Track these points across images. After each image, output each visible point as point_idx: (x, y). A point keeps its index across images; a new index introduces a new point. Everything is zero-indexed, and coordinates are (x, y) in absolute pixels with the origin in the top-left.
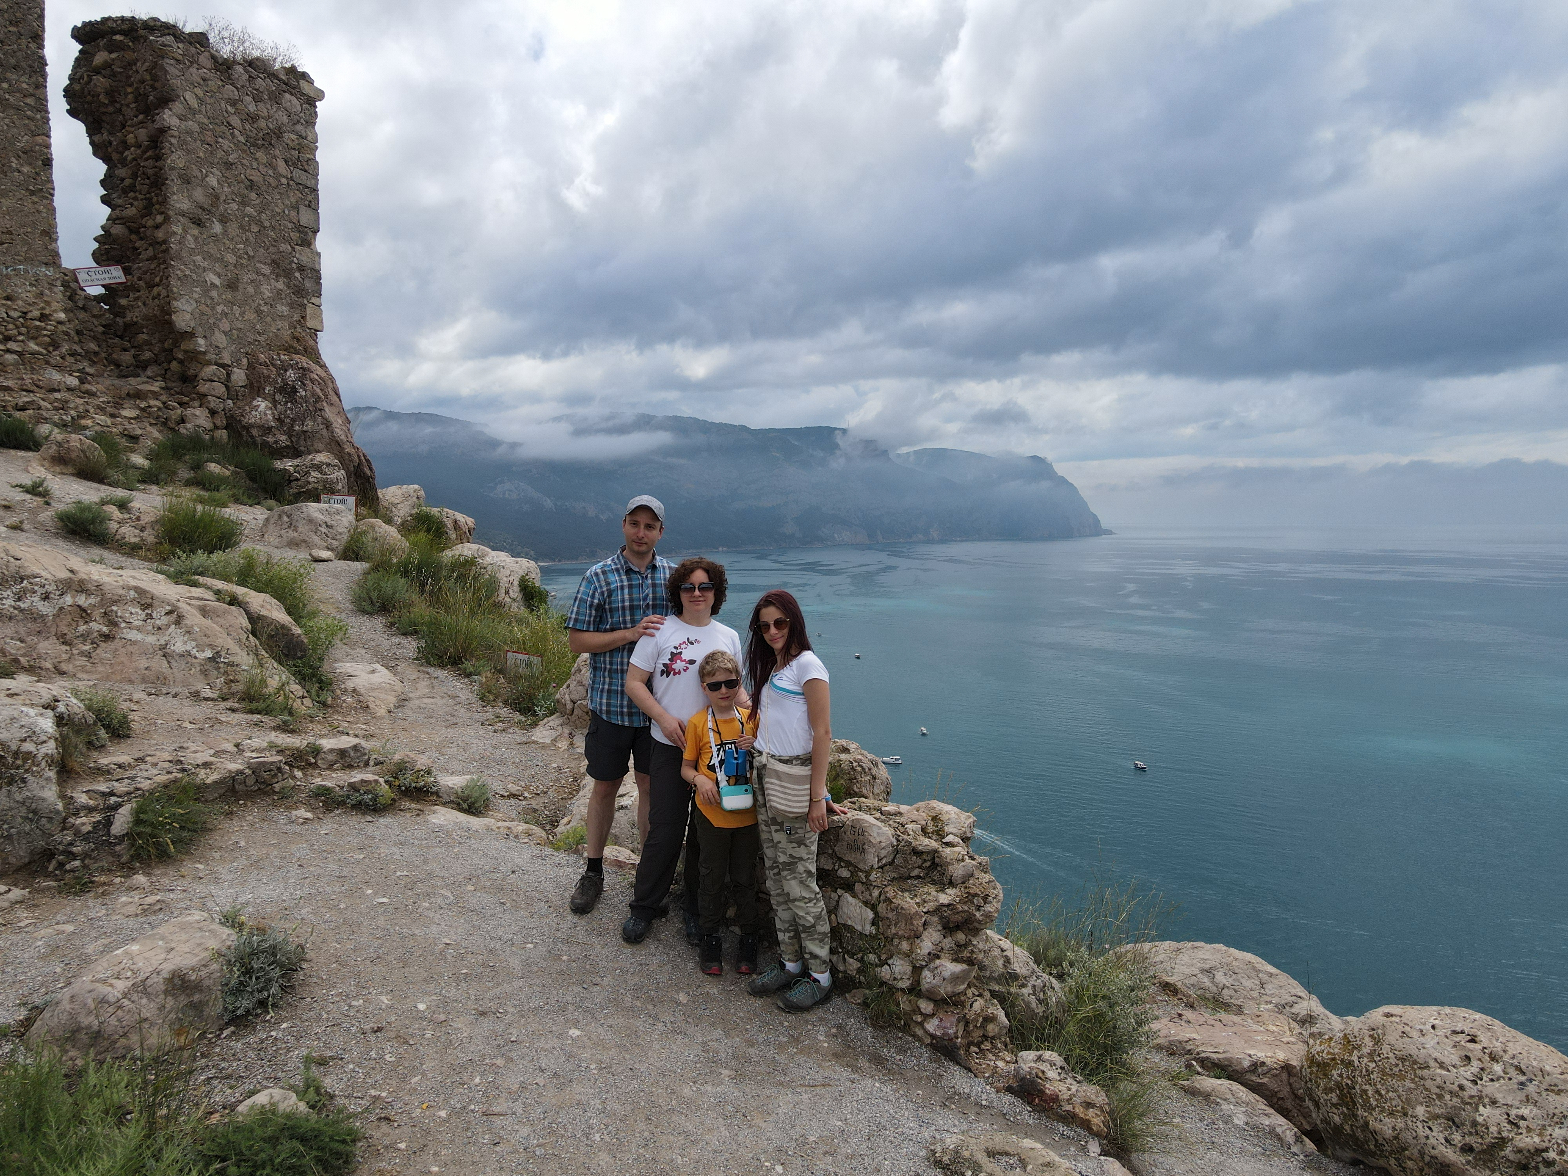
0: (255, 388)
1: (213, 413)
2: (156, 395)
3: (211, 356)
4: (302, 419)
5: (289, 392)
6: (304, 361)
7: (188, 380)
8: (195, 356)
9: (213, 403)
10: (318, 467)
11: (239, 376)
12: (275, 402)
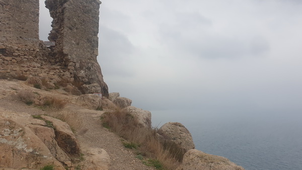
0: (81, 68)
1: (71, 73)
2: (58, 69)
3: (71, 60)
4: (91, 75)
5: (89, 69)
6: (93, 62)
7: (66, 66)
8: (68, 60)
9: (71, 71)
10: (94, 86)
11: (78, 65)
12: (85, 71)
